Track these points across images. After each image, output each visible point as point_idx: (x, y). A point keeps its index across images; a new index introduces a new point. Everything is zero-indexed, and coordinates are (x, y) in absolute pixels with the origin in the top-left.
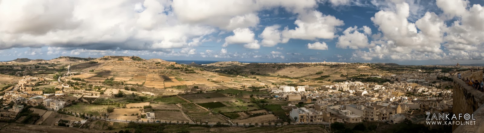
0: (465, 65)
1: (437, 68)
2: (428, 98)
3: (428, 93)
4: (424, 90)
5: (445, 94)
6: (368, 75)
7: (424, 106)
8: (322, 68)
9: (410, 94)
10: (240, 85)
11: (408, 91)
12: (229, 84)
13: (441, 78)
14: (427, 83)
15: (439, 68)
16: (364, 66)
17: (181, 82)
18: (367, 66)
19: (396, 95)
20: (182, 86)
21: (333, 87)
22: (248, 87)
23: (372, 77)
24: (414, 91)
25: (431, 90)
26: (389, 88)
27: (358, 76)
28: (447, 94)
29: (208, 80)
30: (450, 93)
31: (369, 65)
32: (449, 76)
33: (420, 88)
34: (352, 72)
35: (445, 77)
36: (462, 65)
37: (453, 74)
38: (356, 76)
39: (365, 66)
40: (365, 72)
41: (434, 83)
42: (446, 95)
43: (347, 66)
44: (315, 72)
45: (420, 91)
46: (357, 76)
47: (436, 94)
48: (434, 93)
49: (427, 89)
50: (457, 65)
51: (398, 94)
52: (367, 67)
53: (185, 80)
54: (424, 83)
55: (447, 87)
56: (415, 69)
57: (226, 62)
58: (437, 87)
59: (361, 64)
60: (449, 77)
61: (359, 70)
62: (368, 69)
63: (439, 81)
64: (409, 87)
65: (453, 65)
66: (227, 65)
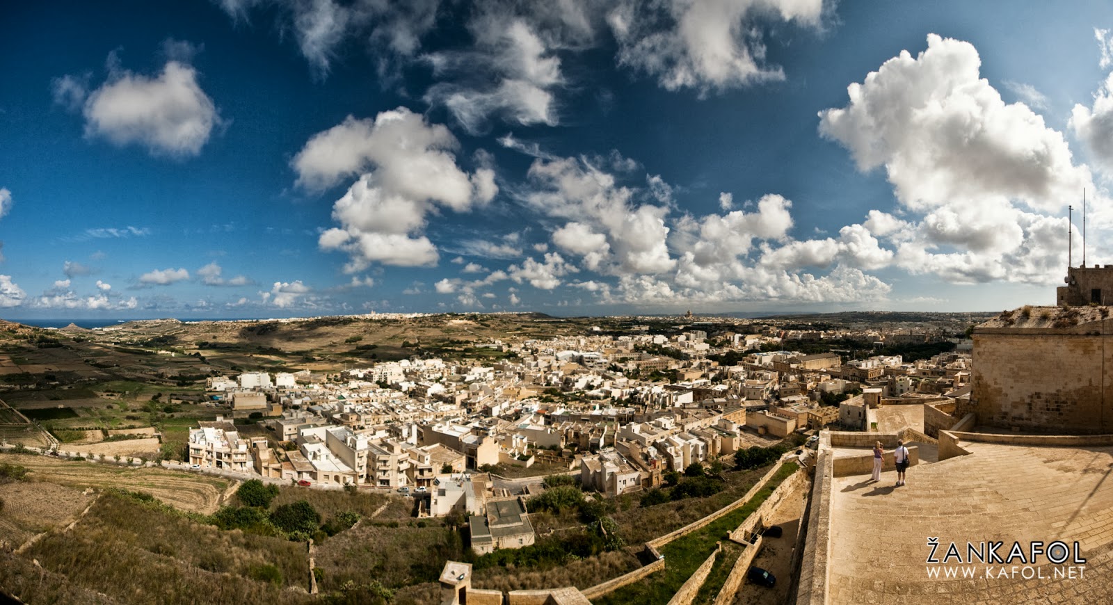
0: (707, 315)
1: (638, 323)
2: (594, 408)
3: (601, 392)
4: (592, 381)
5: (646, 396)
6: (468, 342)
7: (577, 435)
8: (361, 327)
9: (552, 394)
10: (152, 373)
11: (548, 384)
12: (129, 370)
13: (644, 349)
14: (605, 361)
15: (644, 323)
16: (462, 322)
17: (21, 367)
18: (469, 319)
19: (514, 397)
20: (19, 375)
21: (365, 375)
22: (170, 376)
23: (477, 346)
24: (565, 383)
25: (611, 382)
26: (501, 377)
27: (444, 346)
28: (652, 395)
29: (87, 361)
30: (658, 395)
31: (473, 318)
32: (665, 343)
33: (581, 378)
34: (430, 334)
35: (655, 345)
36: (698, 316)
37: (676, 337)
38: (438, 346)
39: (465, 321)
40: (462, 335)
41: (623, 362)
42: (647, 399)
43: (420, 322)
44: (345, 338)
45: (580, 385)
46: (442, 344)
47: (622, 395)
48: (616, 393)
49: (599, 380)
50: (688, 315)
51: (518, 393)
52: (470, 322)
53: (31, 361)
54: (598, 361)
55: (657, 373)
56: (585, 325)
57: (149, 321)
58: (628, 375)
59: (455, 316)
60: (664, 346)
61: (450, 330)
62: (470, 328)
63: (636, 355)
64: (554, 374)
65: (678, 315)
66: (151, 327)
